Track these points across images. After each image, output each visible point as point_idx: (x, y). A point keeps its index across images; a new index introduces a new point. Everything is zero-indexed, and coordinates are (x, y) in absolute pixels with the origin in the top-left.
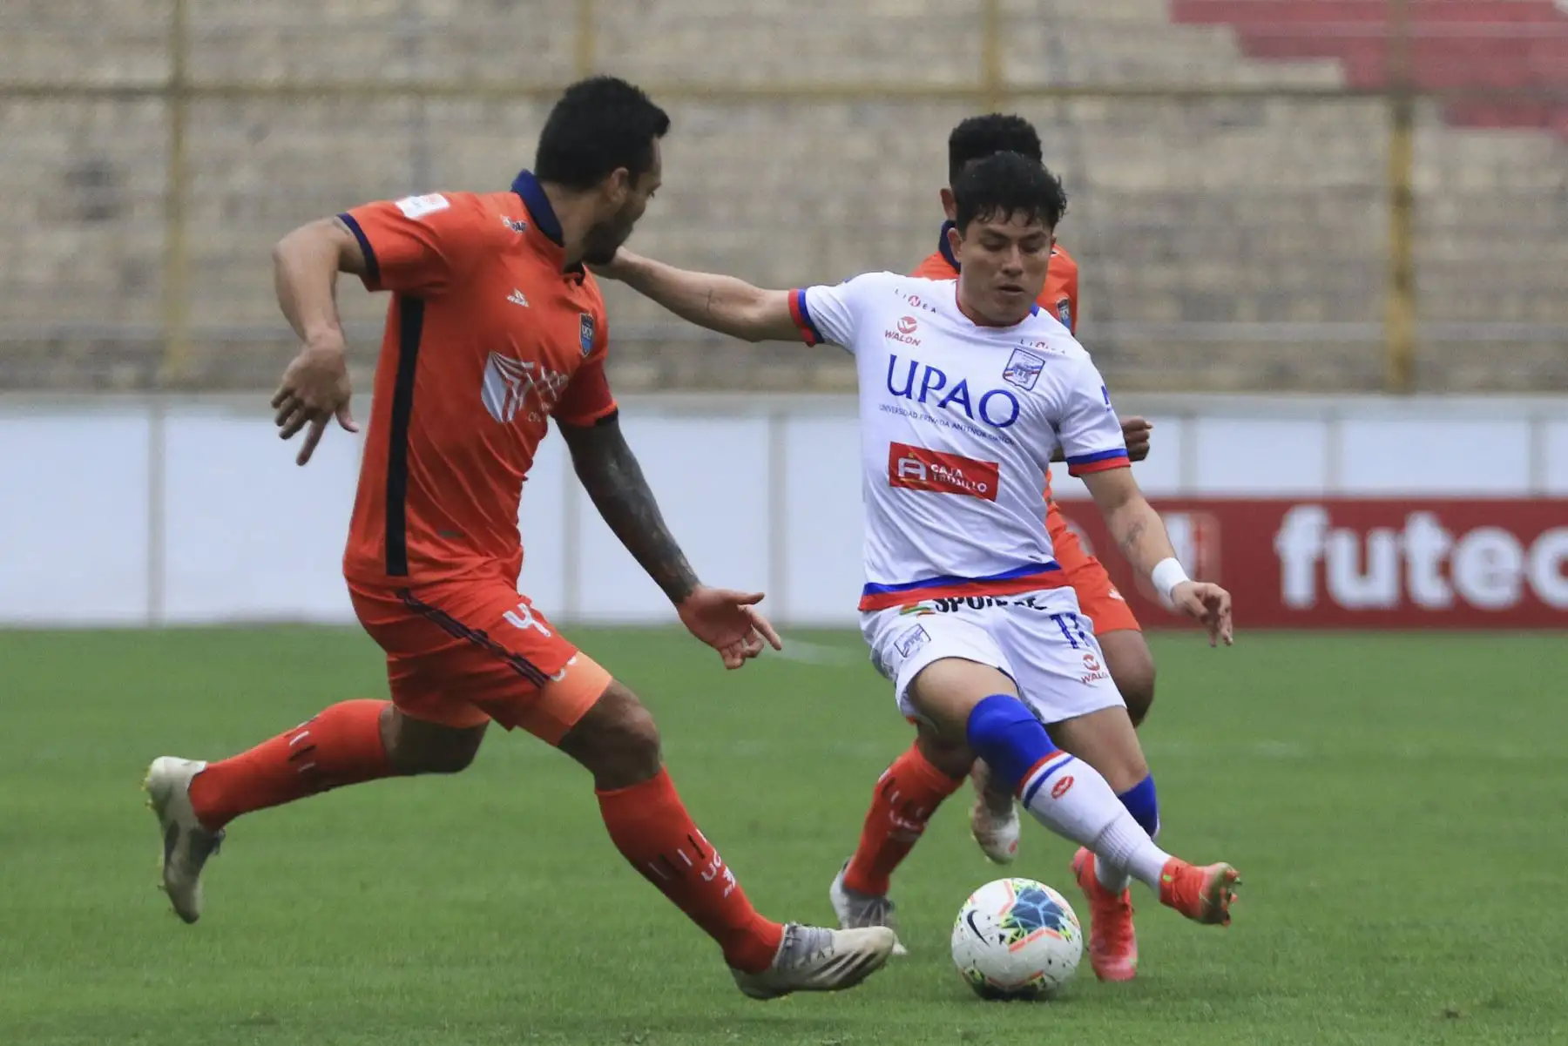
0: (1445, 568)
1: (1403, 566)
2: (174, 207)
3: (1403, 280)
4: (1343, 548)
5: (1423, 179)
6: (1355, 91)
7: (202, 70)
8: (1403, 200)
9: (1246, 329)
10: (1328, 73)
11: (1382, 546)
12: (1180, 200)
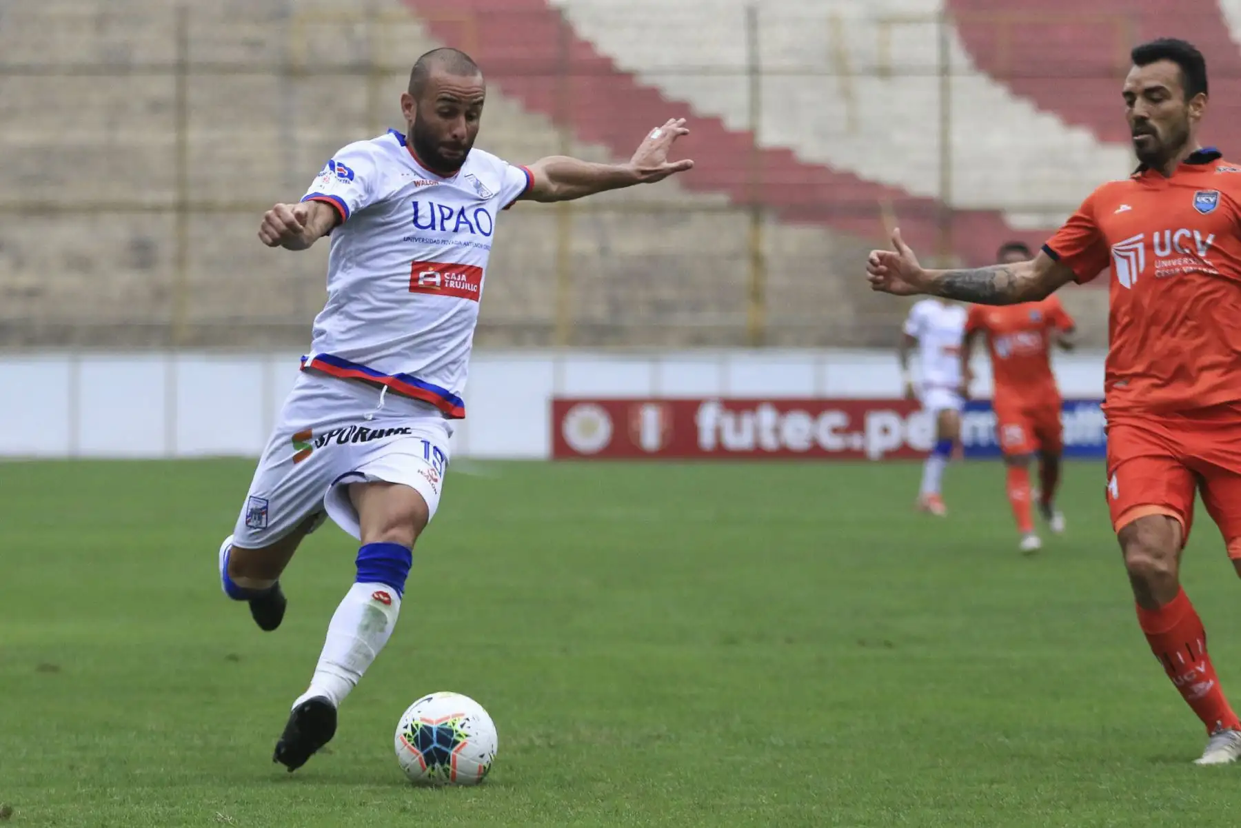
0: (777, 431)
1: (757, 431)
2: (180, 261)
3: (757, 294)
4: (728, 422)
5: (767, 247)
6: (735, 206)
7: (195, 196)
8: (757, 260)
9: (683, 319)
10: (721, 198)
11: (747, 421)
12: (653, 259)
